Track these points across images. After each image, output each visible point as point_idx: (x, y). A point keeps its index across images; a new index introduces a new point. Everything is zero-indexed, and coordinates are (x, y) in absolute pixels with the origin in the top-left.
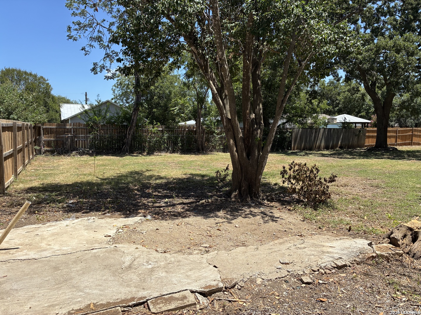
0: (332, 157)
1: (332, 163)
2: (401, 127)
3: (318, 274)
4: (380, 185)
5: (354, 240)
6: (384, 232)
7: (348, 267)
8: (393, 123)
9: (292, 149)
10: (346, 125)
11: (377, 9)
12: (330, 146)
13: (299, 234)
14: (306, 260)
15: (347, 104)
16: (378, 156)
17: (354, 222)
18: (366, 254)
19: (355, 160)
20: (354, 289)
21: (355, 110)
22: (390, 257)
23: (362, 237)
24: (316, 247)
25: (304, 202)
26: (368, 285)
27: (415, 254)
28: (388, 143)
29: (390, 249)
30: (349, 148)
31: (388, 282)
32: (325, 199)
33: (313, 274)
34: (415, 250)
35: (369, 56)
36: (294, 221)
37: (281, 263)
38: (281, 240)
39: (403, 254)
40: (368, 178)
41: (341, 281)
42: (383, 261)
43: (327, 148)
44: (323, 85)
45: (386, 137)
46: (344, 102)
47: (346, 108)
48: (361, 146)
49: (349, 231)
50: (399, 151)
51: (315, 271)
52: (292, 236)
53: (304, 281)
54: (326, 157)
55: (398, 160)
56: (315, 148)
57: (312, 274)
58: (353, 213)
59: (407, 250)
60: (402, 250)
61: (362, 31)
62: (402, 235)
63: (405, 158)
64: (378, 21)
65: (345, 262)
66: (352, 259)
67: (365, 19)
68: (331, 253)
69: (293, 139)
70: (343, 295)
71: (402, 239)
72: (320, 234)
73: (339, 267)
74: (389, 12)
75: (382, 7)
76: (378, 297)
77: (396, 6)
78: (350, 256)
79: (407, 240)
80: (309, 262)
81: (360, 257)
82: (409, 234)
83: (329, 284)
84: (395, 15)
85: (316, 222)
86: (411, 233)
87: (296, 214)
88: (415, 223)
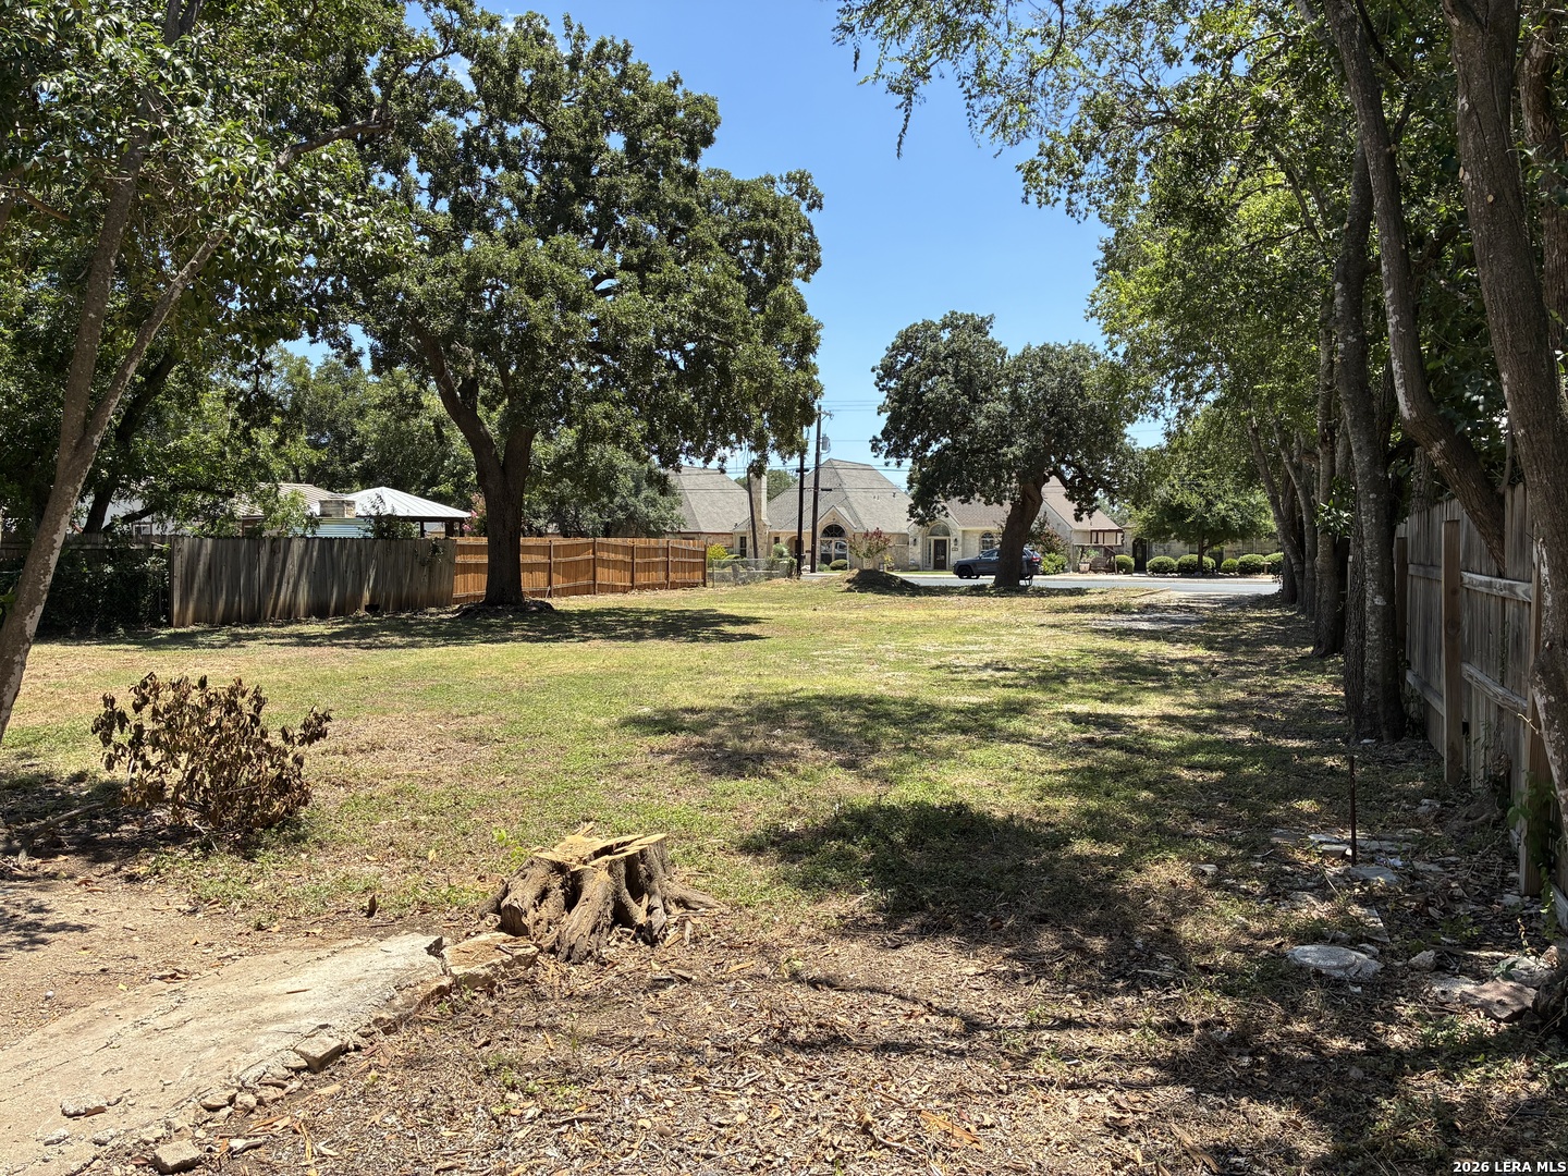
0: (336, 645)
1: (333, 669)
2: (566, 535)
3: (230, 1114)
4: (486, 732)
5: (385, 945)
6: (485, 895)
7: (352, 1054)
8: (542, 522)
9: (175, 621)
10: (386, 527)
11: (467, 137)
12: (333, 605)
13: (166, 973)
14: (183, 1073)
15: (390, 452)
16: (493, 632)
17: (392, 881)
18: (419, 988)
19: (415, 650)
20: (364, 1129)
21: (418, 476)
22: (496, 975)
23: (411, 927)
24: (231, 1007)
25: (200, 834)
26: (418, 1100)
27: (572, 947)
28: (525, 589)
29: (498, 948)
30: (399, 609)
31: (483, 1066)
32: (287, 811)
33: (210, 1120)
34: (571, 933)
35: (448, 292)
36: (148, 921)
37: (70, 1116)
38: (79, 1016)
39: (535, 956)
40: (455, 711)
41: (320, 1117)
42: (475, 998)
43: (319, 611)
45: (516, 568)
46: (379, 445)
47: (386, 464)
48: (441, 603)
49: (370, 914)
50: (559, 614)
51: (216, 1109)
52: (131, 986)
53: (165, 1165)
54: (314, 645)
55: (552, 644)
56: (273, 614)
57: (206, 1122)
58: (391, 844)
59: (547, 942)
60: (535, 945)
61: (423, 199)
62: (534, 894)
63: (573, 637)
64: (470, 177)
65: (341, 1036)
66: (365, 1020)
67: (431, 162)
68: (289, 1016)
69: (177, 583)
70: (321, 1167)
71: (535, 906)
72: (255, 951)
73: (316, 1065)
74: (504, 154)
75: (482, 133)
76: (448, 1134)
77: (524, 138)
78: (361, 1008)
79: (550, 906)
80: (194, 1078)
81: (398, 1002)
82: (555, 885)
83: (274, 1142)
84: (523, 168)
85: (244, 906)
86: (560, 880)
87: (160, 890)
88: (575, 846)
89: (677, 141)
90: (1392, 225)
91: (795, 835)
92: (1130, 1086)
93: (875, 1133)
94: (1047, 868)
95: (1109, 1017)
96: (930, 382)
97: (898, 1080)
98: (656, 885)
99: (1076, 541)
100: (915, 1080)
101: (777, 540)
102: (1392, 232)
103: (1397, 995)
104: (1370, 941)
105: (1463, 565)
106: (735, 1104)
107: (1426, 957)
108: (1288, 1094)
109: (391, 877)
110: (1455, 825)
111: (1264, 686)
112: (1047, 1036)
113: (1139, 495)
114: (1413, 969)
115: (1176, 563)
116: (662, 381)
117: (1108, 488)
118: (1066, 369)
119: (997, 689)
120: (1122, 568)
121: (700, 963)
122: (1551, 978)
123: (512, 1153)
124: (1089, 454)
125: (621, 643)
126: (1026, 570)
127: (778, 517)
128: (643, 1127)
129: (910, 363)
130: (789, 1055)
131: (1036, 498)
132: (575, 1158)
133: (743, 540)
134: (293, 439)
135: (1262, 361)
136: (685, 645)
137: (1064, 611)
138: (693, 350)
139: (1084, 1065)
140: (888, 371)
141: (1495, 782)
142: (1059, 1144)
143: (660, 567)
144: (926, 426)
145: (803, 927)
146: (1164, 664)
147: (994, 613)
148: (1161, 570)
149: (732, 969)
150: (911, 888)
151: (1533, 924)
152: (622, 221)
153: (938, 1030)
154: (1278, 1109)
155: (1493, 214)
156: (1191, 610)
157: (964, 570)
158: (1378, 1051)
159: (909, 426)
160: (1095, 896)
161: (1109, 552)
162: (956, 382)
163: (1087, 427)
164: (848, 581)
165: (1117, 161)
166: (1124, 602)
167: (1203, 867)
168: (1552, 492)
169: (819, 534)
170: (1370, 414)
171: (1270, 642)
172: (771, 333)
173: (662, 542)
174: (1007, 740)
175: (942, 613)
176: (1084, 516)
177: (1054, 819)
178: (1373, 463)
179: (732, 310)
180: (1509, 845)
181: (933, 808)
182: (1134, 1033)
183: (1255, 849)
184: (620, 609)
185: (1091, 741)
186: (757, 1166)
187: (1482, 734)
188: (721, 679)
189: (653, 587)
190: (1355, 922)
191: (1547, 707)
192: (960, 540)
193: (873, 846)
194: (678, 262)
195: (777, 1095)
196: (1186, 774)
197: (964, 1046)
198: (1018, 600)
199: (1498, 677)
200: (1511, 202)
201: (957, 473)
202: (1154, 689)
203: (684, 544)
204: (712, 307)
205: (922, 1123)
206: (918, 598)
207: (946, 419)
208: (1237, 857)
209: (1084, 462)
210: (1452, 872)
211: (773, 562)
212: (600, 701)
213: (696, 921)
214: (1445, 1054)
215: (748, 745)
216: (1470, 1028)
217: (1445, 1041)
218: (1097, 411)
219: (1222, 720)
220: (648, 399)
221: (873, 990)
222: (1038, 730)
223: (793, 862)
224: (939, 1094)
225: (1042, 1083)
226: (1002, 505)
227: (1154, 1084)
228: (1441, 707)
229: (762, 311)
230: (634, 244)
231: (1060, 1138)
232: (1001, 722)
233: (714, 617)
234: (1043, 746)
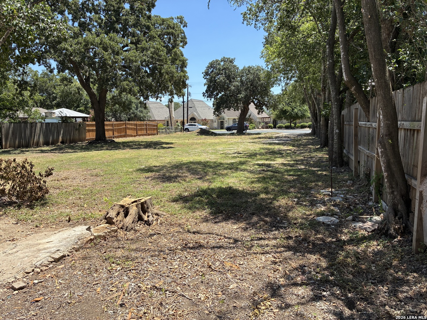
0: (52, 152)
1: (52, 159)
2: (117, 121)
3: (33, 274)
4: (98, 174)
5: (74, 229)
6: (102, 215)
7: (67, 257)
8: (110, 118)
9: (4, 147)
10: (65, 120)
12: (50, 142)
13: (10, 239)
14: (18, 264)
15: (65, 98)
16: (98, 148)
17: (74, 213)
18: (85, 239)
19: (76, 153)
20: (72, 276)
21: (73, 105)
22: (106, 235)
23: (81, 224)
24: (31, 247)
25: (17, 203)
26: (87, 267)
27: (127, 227)
28: (106, 136)
29: (106, 228)
30: (71, 142)
31: (104, 258)
32: (42, 195)
33: (27, 276)
34: (127, 223)
35: (79, 49)
36: (4, 226)
39: (117, 230)
40: (89, 169)
41: (59, 273)
42: (101, 241)
43: (47, 144)
44: (35, 75)
45: (104, 131)
46: (61, 96)
47: (64, 102)
48: (83, 140)
49: (69, 221)
50: (116, 142)
51: (29, 273)
53: (15, 288)
54: (46, 153)
55: (115, 151)
56: (33, 145)
57: (26, 276)
58: (73, 203)
59: (120, 226)
60: (117, 227)
61: (70, 23)
62: (116, 213)
63: (121, 149)
64: (84, 16)
65: (63, 252)
66: (70, 248)
67: (72, 11)
68: (48, 248)
69: (3, 136)
70: (60, 286)
71: (116, 217)
72: (36, 232)
73: (57, 260)
74: (94, 9)
75: (87, 3)
76: (96, 275)
77: (99, 4)
78: (68, 245)
79: (120, 217)
80: (22, 265)
81: (79, 243)
82: (121, 211)
83: (46, 280)
84: (100, 14)
85: (32, 221)
86: (123, 210)
87: (7, 218)
88: (127, 201)
89: (145, 6)
90: (342, 28)
91: (186, 196)
92: (277, 252)
93: (212, 268)
94: (254, 201)
95: (272, 237)
96: (218, 77)
97: (218, 255)
98: (149, 210)
99: (258, 120)
100: (222, 254)
101: (177, 122)
102: (342, 30)
103: (343, 227)
104: (336, 215)
105: (359, 120)
106: (174, 263)
107: (350, 218)
108: (317, 252)
109: (74, 212)
110: (356, 186)
111: (308, 155)
112: (256, 242)
113: (275, 107)
114: (347, 221)
115: (284, 126)
116: (143, 75)
117: (266, 106)
118: (255, 73)
119: (239, 158)
120: (270, 127)
121: (163, 230)
122: (382, 221)
123: (114, 279)
124: (261, 96)
125: (135, 150)
126: (245, 128)
127: (178, 116)
128: (150, 270)
129: (212, 71)
130: (188, 250)
131: (247, 109)
132: (132, 279)
133: (168, 122)
134: (35, 94)
135: (306, 70)
136: (153, 150)
137: (256, 138)
138: (152, 67)
139: (266, 248)
140: (207, 74)
141: (367, 175)
142: (260, 267)
143: (145, 129)
144: (217, 89)
145: (190, 219)
146: (282, 151)
147: (237, 140)
148: (280, 128)
149: (172, 230)
150: (218, 208)
151: (377, 209)
152: (130, 30)
153: (227, 242)
154: (315, 255)
155: (370, 21)
156: (288, 137)
157: (228, 129)
158: (339, 241)
159: (213, 89)
160: (267, 208)
161: (266, 123)
162: (225, 76)
163: (260, 89)
164: (197, 133)
165: (268, 13)
166: (271, 136)
167: (294, 199)
168: (383, 96)
169: (189, 120)
170: (335, 81)
171: (309, 145)
172: (173, 62)
173: (145, 122)
174: (242, 171)
175: (223, 140)
176: (260, 113)
177: (255, 189)
178: (336, 95)
179: (162, 55)
180: (370, 190)
181: (223, 188)
182: (278, 240)
183: (307, 194)
184: (134, 141)
185: (263, 170)
186: (181, 278)
187: (363, 164)
188: (164, 158)
189: (143, 135)
190: (332, 210)
191: (381, 152)
192: (227, 121)
193: (208, 198)
194: (147, 42)
195: (186, 260)
196: (289, 177)
197: (234, 246)
198: (243, 136)
199: (367, 148)
200: (375, 18)
201: (226, 102)
202: (279, 157)
203: (151, 123)
204: (156, 54)
205: (225, 265)
206: (216, 137)
207: (223, 87)
208: (303, 197)
209: (260, 99)
210: (356, 198)
211: (176, 128)
212: (130, 165)
213: (161, 219)
214: (356, 241)
215: (172, 175)
216: (362, 234)
217: (356, 237)
218: (263, 84)
219: (297, 164)
220: (139, 81)
221: (209, 234)
222: (250, 168)
223: (187, 203)
224: (229, 257)
225: (255, 253)
226: (238, 111)
227: (283, 251)
228: (353, 158)
229: (171, 56)
230: (134, 36)
231: (260, 266)
232: (239, 166)
233: (161, 142)
234: (251, 172)
